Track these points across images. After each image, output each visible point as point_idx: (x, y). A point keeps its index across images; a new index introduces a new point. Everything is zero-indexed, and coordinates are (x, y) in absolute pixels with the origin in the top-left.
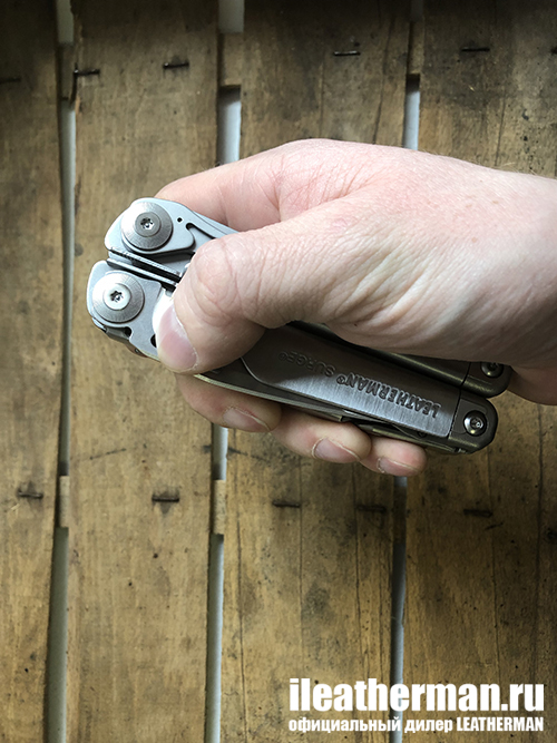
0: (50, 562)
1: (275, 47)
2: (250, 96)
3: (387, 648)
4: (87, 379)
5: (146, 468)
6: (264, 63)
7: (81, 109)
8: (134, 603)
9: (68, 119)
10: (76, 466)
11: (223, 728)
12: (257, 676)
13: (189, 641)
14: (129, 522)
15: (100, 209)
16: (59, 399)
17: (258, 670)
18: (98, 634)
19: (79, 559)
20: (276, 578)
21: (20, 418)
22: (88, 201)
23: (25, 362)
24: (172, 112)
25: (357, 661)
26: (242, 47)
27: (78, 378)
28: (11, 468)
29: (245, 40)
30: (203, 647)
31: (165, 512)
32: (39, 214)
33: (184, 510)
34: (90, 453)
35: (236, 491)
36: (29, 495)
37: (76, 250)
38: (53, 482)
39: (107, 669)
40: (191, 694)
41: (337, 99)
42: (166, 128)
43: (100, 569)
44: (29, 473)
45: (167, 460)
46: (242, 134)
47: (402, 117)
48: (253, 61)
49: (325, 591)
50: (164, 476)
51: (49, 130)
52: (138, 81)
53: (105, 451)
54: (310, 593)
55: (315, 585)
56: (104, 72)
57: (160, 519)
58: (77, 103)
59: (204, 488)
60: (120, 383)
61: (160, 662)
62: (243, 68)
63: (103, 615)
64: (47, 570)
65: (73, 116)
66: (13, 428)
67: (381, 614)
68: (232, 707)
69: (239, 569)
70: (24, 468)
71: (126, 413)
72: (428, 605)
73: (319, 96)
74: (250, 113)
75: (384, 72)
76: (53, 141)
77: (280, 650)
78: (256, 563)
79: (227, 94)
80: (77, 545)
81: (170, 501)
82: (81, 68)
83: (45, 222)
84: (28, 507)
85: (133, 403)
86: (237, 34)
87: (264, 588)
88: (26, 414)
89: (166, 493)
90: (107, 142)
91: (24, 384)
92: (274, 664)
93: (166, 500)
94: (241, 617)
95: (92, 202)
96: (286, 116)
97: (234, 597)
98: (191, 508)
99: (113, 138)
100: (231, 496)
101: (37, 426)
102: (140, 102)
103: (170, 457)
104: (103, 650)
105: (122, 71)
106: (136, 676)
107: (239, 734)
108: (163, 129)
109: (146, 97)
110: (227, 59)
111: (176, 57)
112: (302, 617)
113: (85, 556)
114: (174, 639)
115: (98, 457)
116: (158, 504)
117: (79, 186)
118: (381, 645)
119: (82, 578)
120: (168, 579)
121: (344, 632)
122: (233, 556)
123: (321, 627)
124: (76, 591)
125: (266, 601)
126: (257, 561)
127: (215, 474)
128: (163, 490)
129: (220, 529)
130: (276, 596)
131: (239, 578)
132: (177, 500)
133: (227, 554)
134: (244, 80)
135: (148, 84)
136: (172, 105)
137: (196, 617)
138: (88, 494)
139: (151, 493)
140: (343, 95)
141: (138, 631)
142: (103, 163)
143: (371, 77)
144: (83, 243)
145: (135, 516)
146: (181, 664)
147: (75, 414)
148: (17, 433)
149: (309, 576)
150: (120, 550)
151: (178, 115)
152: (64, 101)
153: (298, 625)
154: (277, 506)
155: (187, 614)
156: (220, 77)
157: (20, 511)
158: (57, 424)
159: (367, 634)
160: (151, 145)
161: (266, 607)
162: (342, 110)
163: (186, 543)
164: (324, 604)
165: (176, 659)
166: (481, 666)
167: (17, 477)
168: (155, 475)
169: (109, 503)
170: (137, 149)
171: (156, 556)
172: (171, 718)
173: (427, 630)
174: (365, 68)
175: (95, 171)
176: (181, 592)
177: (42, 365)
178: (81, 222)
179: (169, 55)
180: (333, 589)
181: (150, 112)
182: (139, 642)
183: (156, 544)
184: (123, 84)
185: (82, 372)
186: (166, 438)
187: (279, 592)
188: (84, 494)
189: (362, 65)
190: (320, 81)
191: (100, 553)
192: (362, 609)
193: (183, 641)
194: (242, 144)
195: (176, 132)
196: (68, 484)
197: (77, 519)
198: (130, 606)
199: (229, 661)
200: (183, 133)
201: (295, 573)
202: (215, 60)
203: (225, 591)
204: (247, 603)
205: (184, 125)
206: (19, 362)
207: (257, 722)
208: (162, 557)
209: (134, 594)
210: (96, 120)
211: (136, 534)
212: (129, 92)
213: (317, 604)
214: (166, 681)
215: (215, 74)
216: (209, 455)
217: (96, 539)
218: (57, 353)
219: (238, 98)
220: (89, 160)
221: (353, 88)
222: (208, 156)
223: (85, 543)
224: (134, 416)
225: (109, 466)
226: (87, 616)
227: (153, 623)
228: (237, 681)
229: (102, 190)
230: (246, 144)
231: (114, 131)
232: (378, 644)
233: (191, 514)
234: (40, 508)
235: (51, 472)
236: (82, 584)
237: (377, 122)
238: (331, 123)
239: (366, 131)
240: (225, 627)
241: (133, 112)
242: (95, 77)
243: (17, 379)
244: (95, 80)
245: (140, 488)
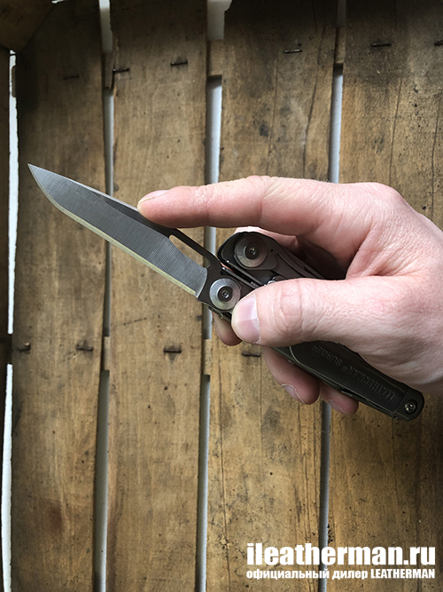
0: (97, 392)
1: (245, 49)
2: (227, 82)
3: (319, 451)
4: (122, 273)
5: (160, 331)
6: (237, 60)
7: (117, 95)
8: (151, 419)
9: (109, 102)
10: (114, 330)
11: (210, 503)
12: (232, 469)
13: (187, 445)
14: (149, 366)
15: (129, 160)
16: (104, 286)
17: (232, 465)
18: (128, 440)
19: (117, 391)
20: (245, 403)
21: (78, 299)
22: (122, 155)
23: (82, 262)
24: (176, 94)
25: (298, 460)
26: (223, 49)
27: (116, 272)
28: (73, 331)
29: (225, 44)
30: (196, 449)
31: (172, 359)
32: (90, 165)
33: (184, 358)
34: (124, 321)
35: (218, 346)
36: (84, 348)
37: (114, 188)
38: (100, 340)
39: (134, 463)
40: (189, 480)
41: (286, 82)
42: (173, 106)
43: (130, 396)
44: (84, 334)
45: (173, 326)
46: (223, 108)
47: (330, 93)
48: (230, 59)
49: (277, 413)
50: (172, 336)
51: (97, 109)
52: (154, 74)
53: (133, 320)
54: (267, 414)
55: (270, 408)
56: (132, 69)
57: (169, 364)
58: (115, 90)
59: (198, 343)
60: (143, 275)
61: (169, 459)
62: (224, 64)
63: (131, 427)
64: (96, 397)
65: (112, 99)
66: (73, 305)
67: (315, 428)
68: (215, 489)
69: (220, 397)
70: (81, 331)
71: (147, 295)
72: (346, 423)
73: (274, 81)
74: (228, 93)
75: (319, 63)
76: (99, 116)
77: (247, 452)
78: (231, 393)
79: (213, 81)
80: (115, 381)
81: (175, 352)
82: (117, 68)
83: (94, 170)
84: (83, 356)
85: (151, 288)
86: (219, 41)
87: (237, 410)
88: (83, 296)
89: (173, 347)
90: (134, 116)
91: (81, 277)
92: (243, 462)
93: (172, 352)
94: (221, 430)
95: (124, 156)
96: (252, 95)
97: (217, 416)
98: (189, 357)
99: (138, 113)
100: (215, 349)
101: (89, 303)
102: (155, 89)
103: (176, 324)
104: (131, 451)
105: (144, 68)
106: (153, 467)
107: (220, 507)
108: (170, 106)
109: (159, 85)
110: (213, 58)
111: (179, 58)
112: (262, 430)
113: (121, 389)
114: (177, 444)
115: (129, 323)
116: (167, 354)
117: (116, 145)
118: (315, 450)
119: (118, 403)
120: (173, 403)
121: (290, 440)
122: (216, 389)
123: (274, 437)
124: (115, 412)
125: (238, 419)
126: (232, 392)
127: (205, 336)
128: (171, 345)
129: (208, 371)
130: (245, 415)
131: (220, 403)
132: (180, 352)
133: (213, 387)
134: (224, 72)
135: (161, 76)
136: (177, 90)
137: (192, 429)
138: (122, 348)
139: (163, 347)
140: (290, 79)
141: (154, 438)
142: (131, 130)
143: (309, 66)
144: (119, 183)
145: (152, 362)
146: (183, 460)
147: (114, 295)
148: (77, 308)
149: (266, 403)
150: (143, 384)
151: (181, 96)
152: (107, 90)
153: (259, 435)
154: (245, 355)
155: (186, 427)
156: (208, 71)
157: (78, 359)
158: (102, 303)
159: (305, 442)
160: (163, 117)
161: (238, 424)
162: (290, 89)
163: (185, 380)
164: (276, 421)
165: (179, 458)
166: (382, 464)
167: (76, 337)
168: (165, 335)
169: (136, 353)
170: (154, 120)
171: (166, 388)
172: (175, 496)
173: (345, 440)
174: (306, 60)
175: (126, 135)
176: (182, 412)
177: (93, 264)
178: (117, 169)
179: (175, 57)
180: (282, 411)
181: (162, 95)
182: (155, 445)
183: (166, 381)
184: (145, 77)
185: (119, 268)
186: (173, 311)
187: (247, 413)
188: (120, 348)
189: (304, 59)
190: (275, 70)
191: (130, 386)
192: (302, 425)
193: (184, 445)
194: (222, 115)
195: (179, 108)
196: (109, 341)
197: (115, 364)
198: (149, 422)
199: (214, 459)
200: (183, 108)
201: (257, 400)
202: (205, 59)
203: (211, 411)
204: (225, 421)
205: (184, 103)
206: (78, 262)
207: (232, 499)
208: (169, 389)
209: (152, 413)
210: (127, 101)
211: (153, 374)
212: (149, 82)
213: (271, 421)
214: (172, 471)
215: (205, 68)
216: (200, 323)
217: (127, 377)
218: (102, 256)
219: (220, 84)
220: (123, 128)
221: (297, 74)
222: (200, 123)
223: (120, 380)
224: (152, 297)
225: (136, 329)
226: (121, 427)
227: (164, 433)
228: (218, 472)
229: (131, 148)
230: (225, 115)
231: (139, 108)
232: (313, 449)
233: (189, 361)
234: (91, 358)
235: (98, 334)
236: (118, 407)
237: (313, 97)
238: (282, 99)
239: (306, 104)
240: (211, 435)
241: (151, 95)
242: (127, 73)
243: (76, 273)
244: (127, 75)
245: (156, 344)
